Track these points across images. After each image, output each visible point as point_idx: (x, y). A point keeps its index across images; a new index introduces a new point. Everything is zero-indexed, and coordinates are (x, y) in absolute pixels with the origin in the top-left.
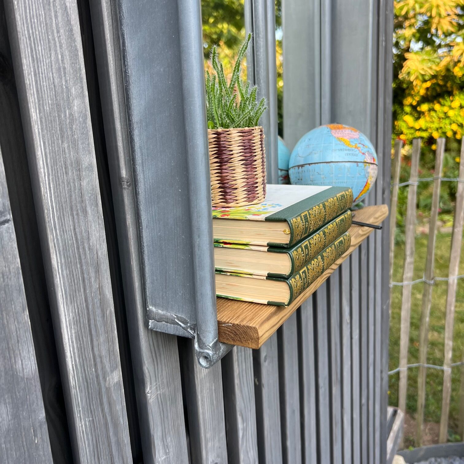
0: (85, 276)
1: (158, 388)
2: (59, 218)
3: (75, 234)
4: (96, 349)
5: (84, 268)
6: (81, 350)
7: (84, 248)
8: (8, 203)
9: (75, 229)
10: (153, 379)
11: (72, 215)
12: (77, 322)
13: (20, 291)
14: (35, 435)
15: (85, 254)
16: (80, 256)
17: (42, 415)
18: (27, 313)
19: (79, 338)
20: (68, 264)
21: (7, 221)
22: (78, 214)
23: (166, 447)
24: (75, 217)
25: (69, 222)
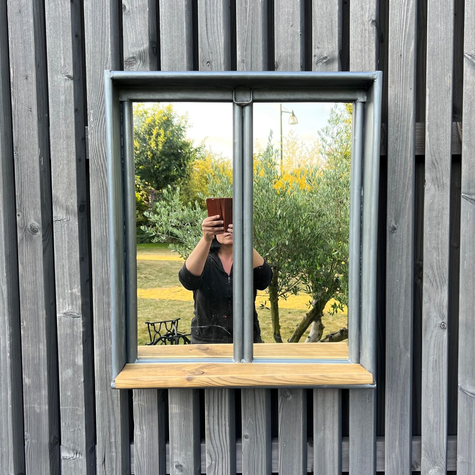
0: (106, 341)
1: (140, 400)
2: (98, 320)
3: (104, 326)
4: (107, 369)
5: (106, 338)
6: (101, 366)
7: (107, 331)
8: (81, 312)
9: (104, 324)
10: (137, 395)
11: (103, 319)
12: (100, 355)
13: (80, 338)
14: (79, 384)
15: (107, 334)
16: (105, 334)
17: (82, 380)
18: (82, 346)
19: (100, 361)
20: (99, 335)
21: (80, 317)
22: (106, 319)
23: (141, 430)
24: (105, 320)
25: (102, 321)
